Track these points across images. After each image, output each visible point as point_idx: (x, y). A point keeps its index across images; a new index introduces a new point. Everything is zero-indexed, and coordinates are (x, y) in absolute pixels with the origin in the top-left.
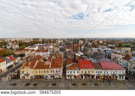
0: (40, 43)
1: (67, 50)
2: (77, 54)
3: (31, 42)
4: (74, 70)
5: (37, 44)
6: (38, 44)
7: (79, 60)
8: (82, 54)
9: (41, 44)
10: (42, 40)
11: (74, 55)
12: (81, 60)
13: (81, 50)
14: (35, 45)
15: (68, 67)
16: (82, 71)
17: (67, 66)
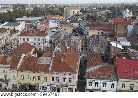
0: (28, 15)
1: (92, 33)
2: (113, 44)
3: (9, 12)
4: (103, 79)
5: (21, 17)
6: (25, 18)
7: (117, 58)
8: (128, 44)
9: (30, 18)
10: (32, 9)
11: (106, 45)
12: (124, 58)
13: (125, 35)
14: (18, 19)
15: (91, 72)
16: (124, 83)
17: (88, 70)
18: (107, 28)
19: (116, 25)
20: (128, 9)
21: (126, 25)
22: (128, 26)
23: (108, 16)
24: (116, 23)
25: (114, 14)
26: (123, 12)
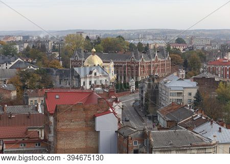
18: (18, 131)
19: (52, 119)
20: (98, 53)
21: (91, 114)
22: (98, 119)
23: (24, 82)
24: (51, 109)
25: (45, 73)
26: (79, 64)
